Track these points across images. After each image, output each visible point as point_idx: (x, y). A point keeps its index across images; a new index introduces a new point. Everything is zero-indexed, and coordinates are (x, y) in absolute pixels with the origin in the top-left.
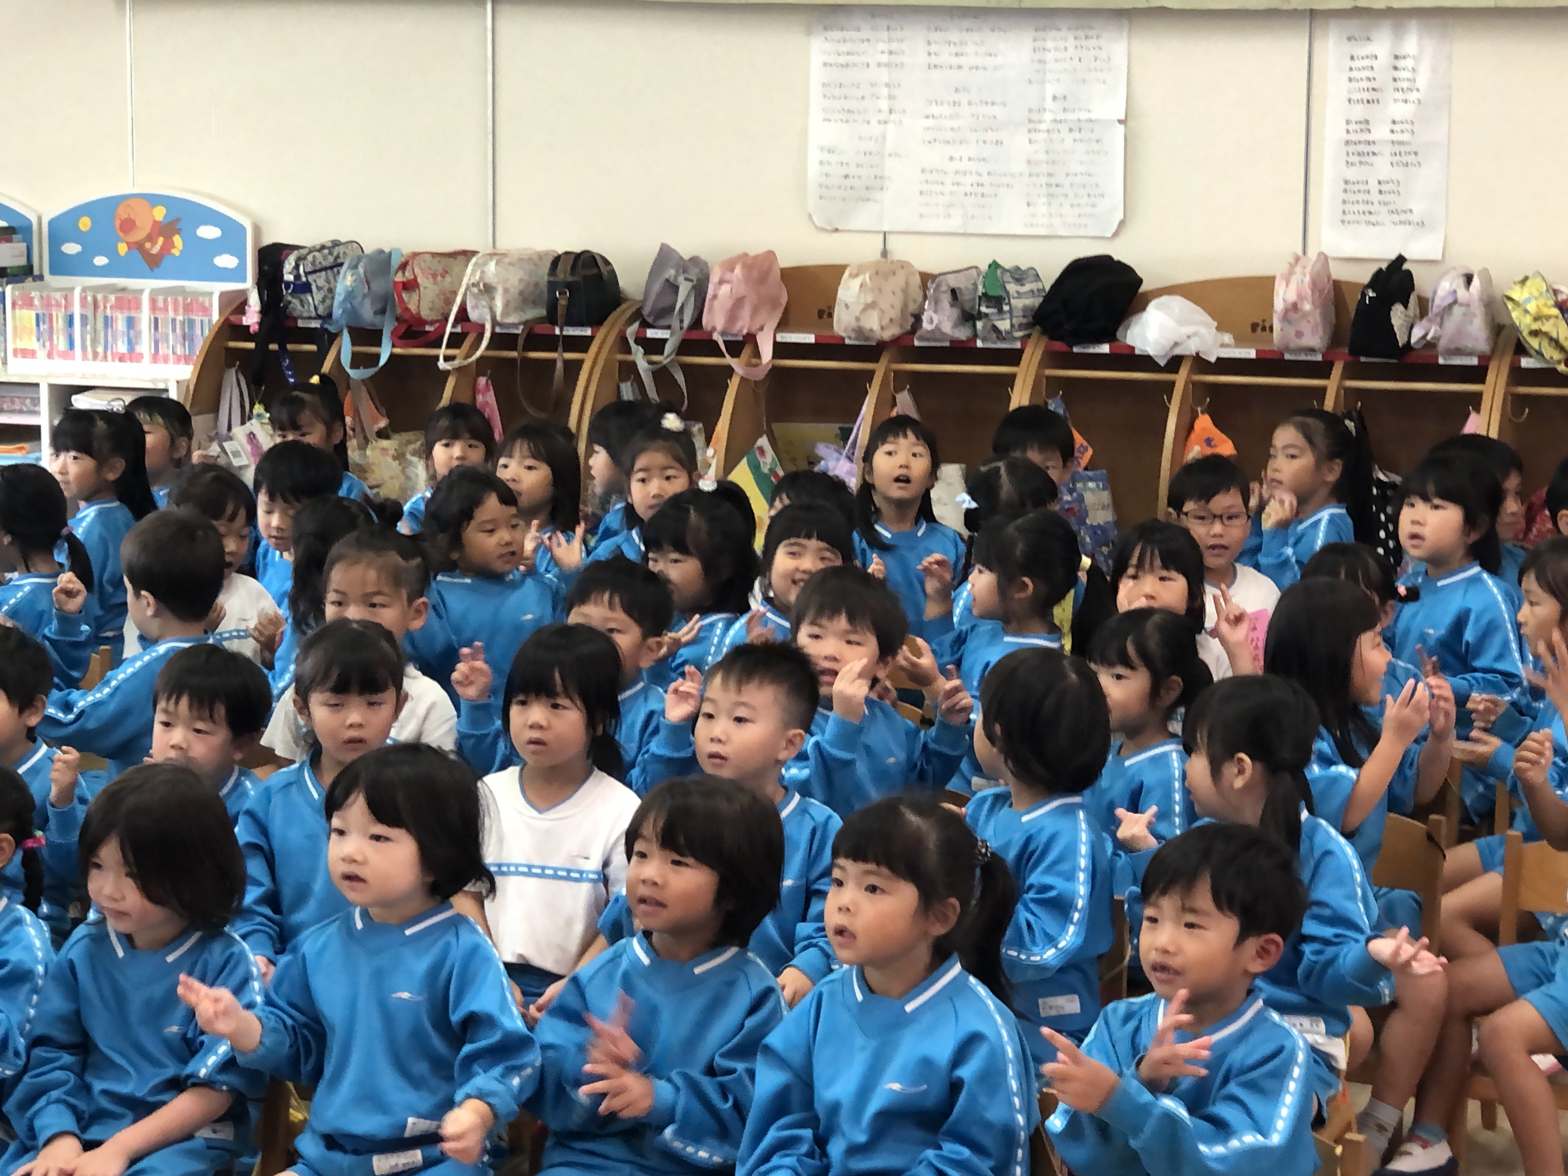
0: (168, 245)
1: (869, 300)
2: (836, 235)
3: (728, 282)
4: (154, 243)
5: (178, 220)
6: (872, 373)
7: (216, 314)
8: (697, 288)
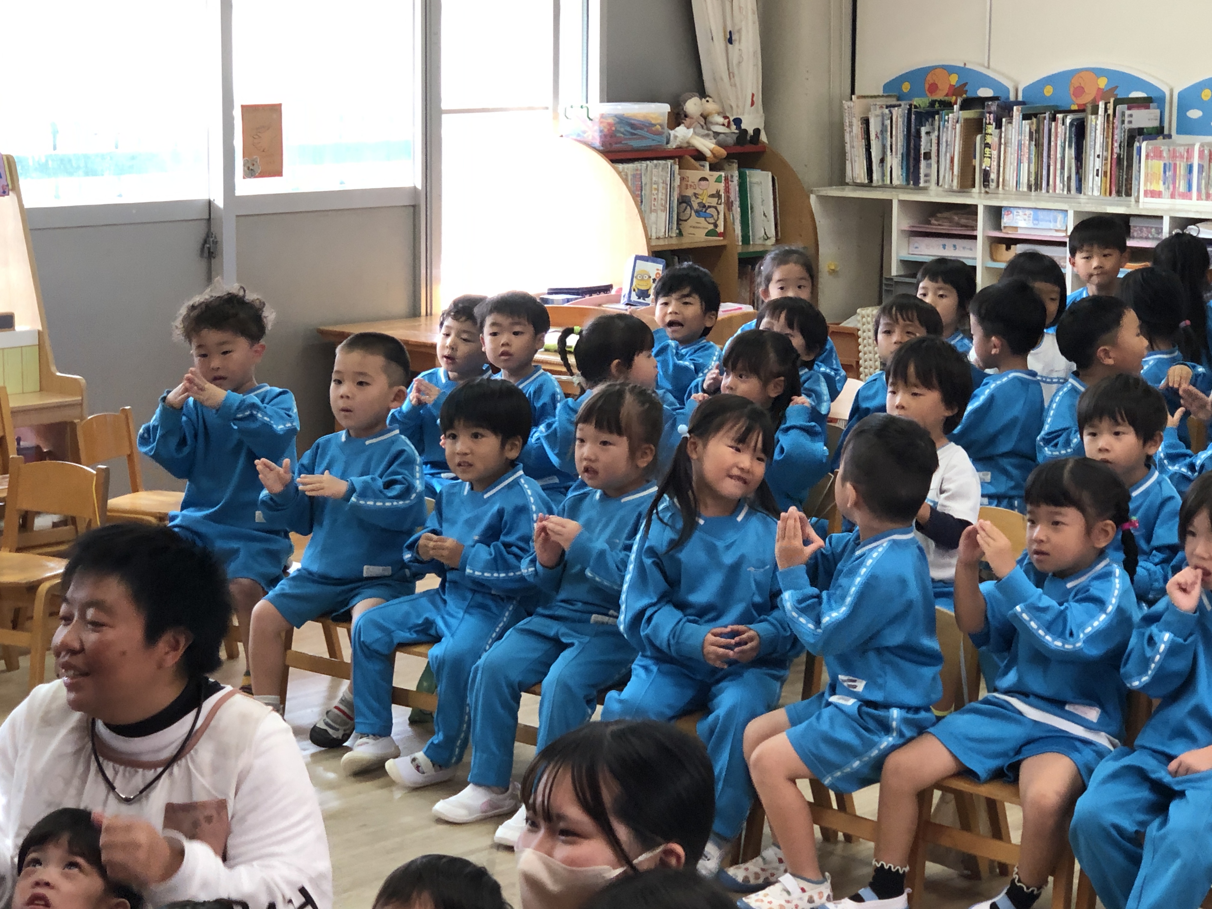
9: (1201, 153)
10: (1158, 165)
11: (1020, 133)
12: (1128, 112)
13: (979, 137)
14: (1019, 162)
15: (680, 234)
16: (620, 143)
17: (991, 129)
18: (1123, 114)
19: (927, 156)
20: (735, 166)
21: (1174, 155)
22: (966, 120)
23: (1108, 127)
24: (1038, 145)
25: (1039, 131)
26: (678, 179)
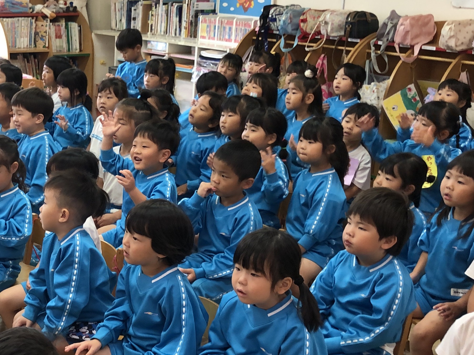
0: (250, 5)
1: (452, 34)
2: (460, 9)
3: (404, 25)
4: (246, 4)
7: (252, 27)
8: (395, 26)
9: (219, 21)
10: (205, 25)
11: (162, 10)
12: (196, 3)
13: (150, 12)
14: (161, 22)
15: (36, 46)
17: (154, 8)
18: (194, 3)
19: (134, 19)
21: (210, 22)
22: (144, 5)
23: (188, 9)
24: (167, 16)
25: (167, 10)
26: (34, 25)
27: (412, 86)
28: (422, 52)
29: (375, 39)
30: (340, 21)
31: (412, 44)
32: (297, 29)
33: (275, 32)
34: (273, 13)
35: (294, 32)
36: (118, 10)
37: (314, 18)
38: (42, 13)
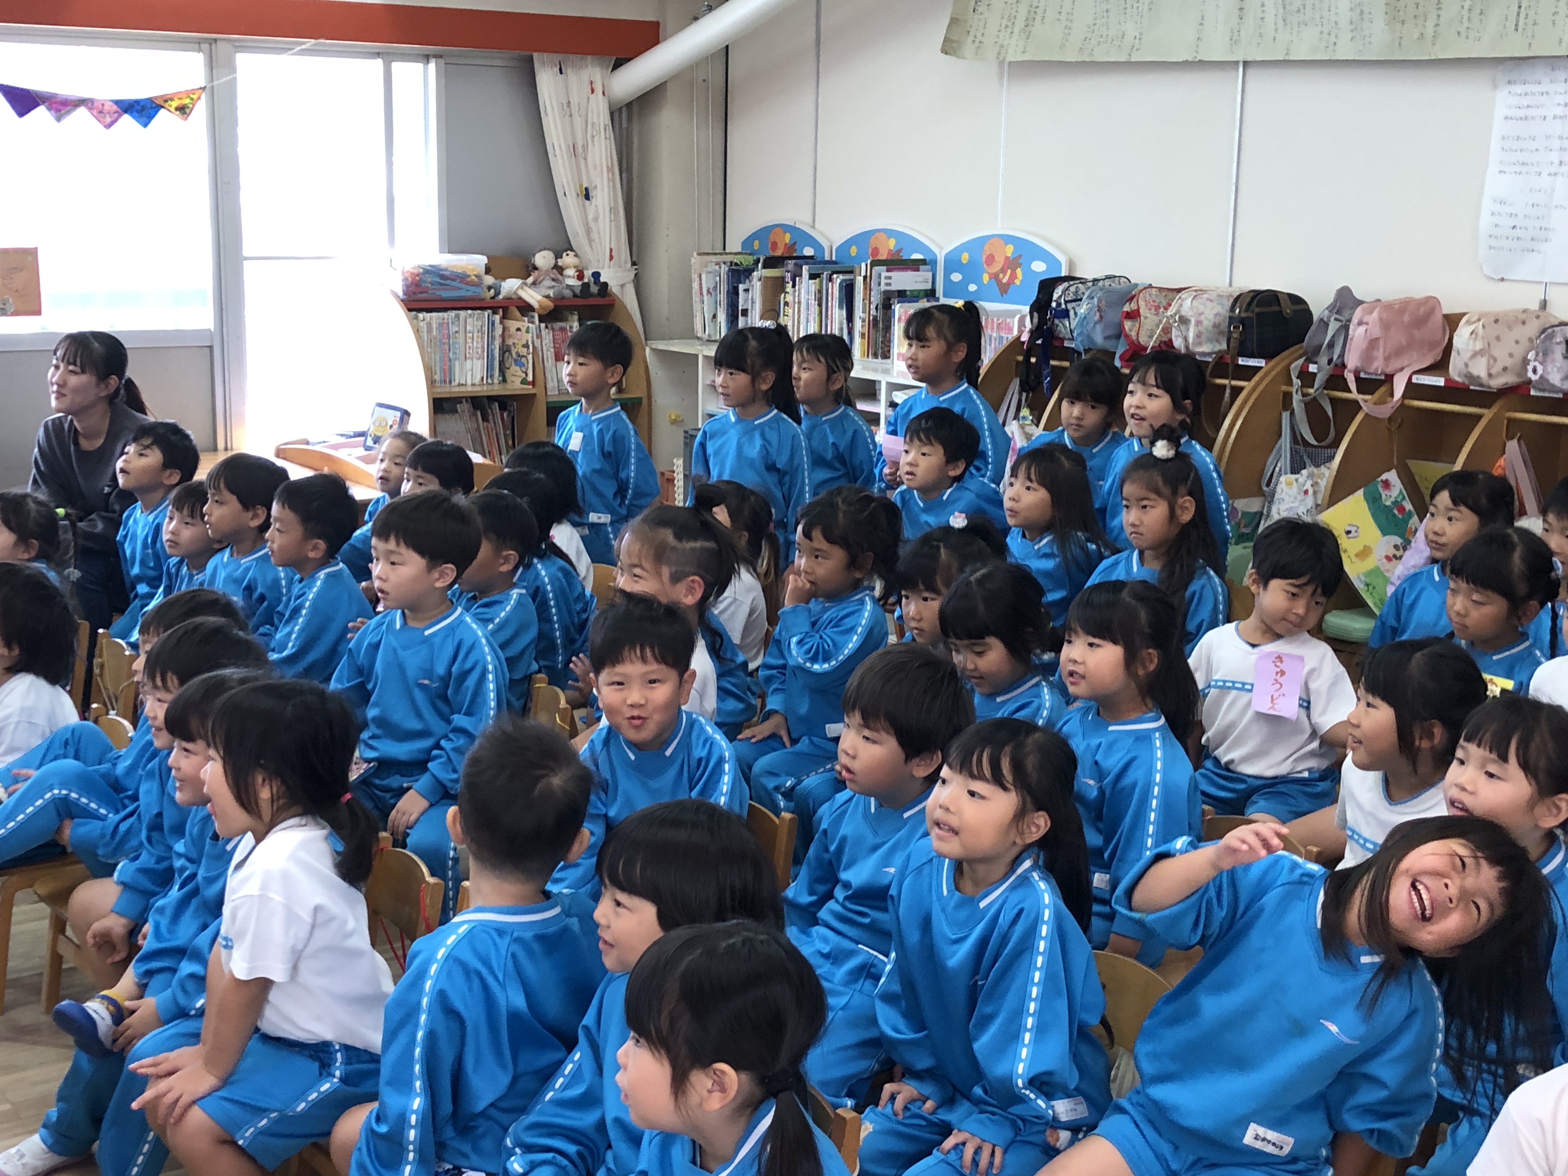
0: (1013, 276)
1: (1479, 346)
2: (1502, 284)
3: (1367, 324)
4: (1005, 275)
5: (1020, 256)
6: (1479, 417)
7: (1015, 333)
8: (1346, 328)
11: (808, 292)
12: (884, 274)
13: (782, 296)
14: (807, 322)
15: (504, 380)
16: (426, 292)
17: (789, 286)
18: (880, 275)
19: (745, 312)
20: (576, 317)
22: (766, 278)
23: (865, 288)
24: (820, 305)
25: (820, 291)
26: (499, 330)
27: (1392, 476)
28: (1413, 390)
29: (1301, 361)
30: (1217, 314)
31: (1389, 371)
32: (1118, 337)
33: (1066, 344)
34: (1060, 297)
35: (1109, 345)
36: (708, 291)
37: (1157, 308)
38: (520, 298)
